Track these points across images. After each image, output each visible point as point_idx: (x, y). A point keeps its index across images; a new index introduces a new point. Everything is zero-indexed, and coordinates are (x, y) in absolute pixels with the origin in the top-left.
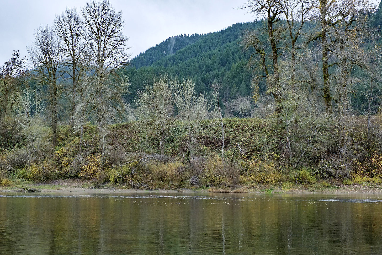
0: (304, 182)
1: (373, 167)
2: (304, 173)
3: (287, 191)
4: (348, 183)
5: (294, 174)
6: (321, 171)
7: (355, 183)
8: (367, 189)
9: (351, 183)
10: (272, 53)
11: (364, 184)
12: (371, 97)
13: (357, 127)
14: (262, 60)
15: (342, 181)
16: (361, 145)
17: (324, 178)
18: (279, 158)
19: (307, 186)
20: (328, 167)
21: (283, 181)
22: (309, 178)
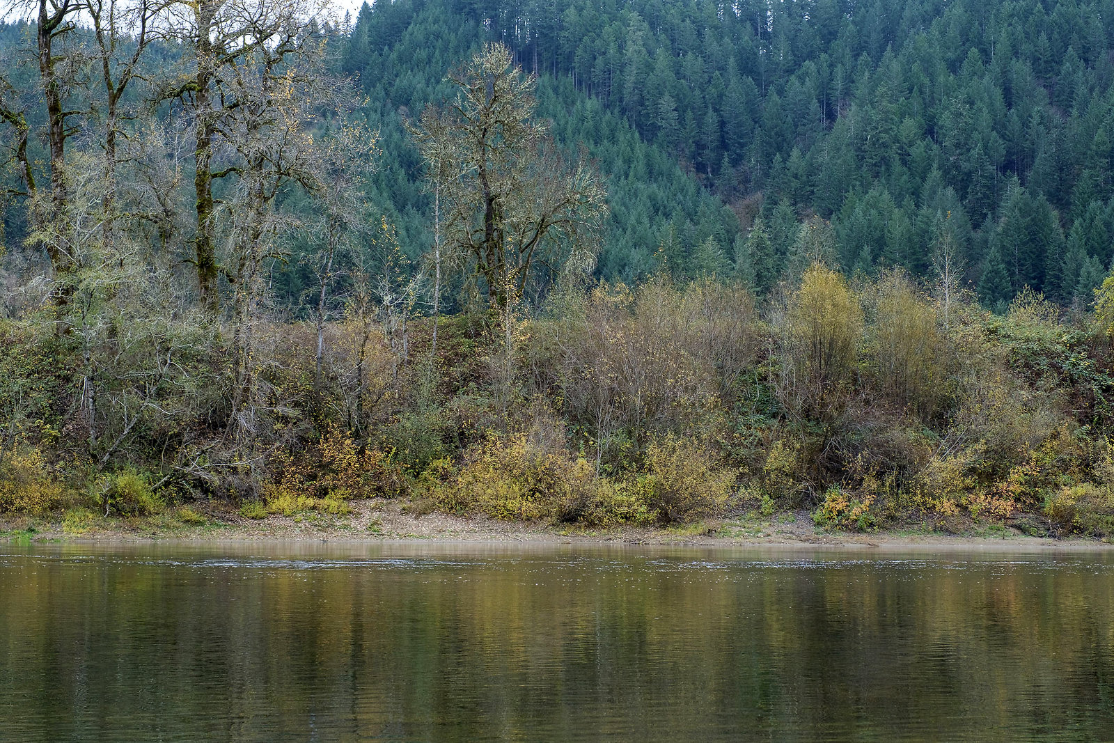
0: (128, 510)
1: (325, 467)
2: (130, 485)
3: (79, 535)
4: (254, 514)
5: (99, 488)
6: (178, 478)
7: (274, 514)
8: (307, 532)
9: (263, 513)
10: (46, 126)
11: (299, 517)
12: (328, 271)
13: (286, 354)
14: (15, 143)
15: (238, 506)
16: (296, 405)
17: (188, 499)
18: (56, 438)
19: (138, 521)
20: (199, 468)
21: (67, 508)
22: (145, 497)
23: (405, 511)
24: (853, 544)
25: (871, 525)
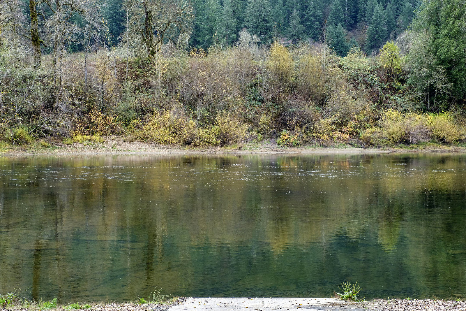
0: (21, 142)
1: (92, 123)
2: (22, 133)
4: (68, 143)
6: (39, 129)
7: (75, 142)
8: (89, 149)
9: (71, 142)
11: (85, 143)
12: (88, 46)
15: (61, 140)
17: (41, 136)
19: (26, 147)
20: (46, 125)
23: (125, 141)
24: (291, 152)
25: (298, 144)
